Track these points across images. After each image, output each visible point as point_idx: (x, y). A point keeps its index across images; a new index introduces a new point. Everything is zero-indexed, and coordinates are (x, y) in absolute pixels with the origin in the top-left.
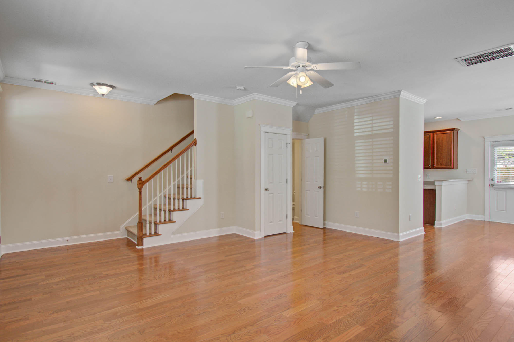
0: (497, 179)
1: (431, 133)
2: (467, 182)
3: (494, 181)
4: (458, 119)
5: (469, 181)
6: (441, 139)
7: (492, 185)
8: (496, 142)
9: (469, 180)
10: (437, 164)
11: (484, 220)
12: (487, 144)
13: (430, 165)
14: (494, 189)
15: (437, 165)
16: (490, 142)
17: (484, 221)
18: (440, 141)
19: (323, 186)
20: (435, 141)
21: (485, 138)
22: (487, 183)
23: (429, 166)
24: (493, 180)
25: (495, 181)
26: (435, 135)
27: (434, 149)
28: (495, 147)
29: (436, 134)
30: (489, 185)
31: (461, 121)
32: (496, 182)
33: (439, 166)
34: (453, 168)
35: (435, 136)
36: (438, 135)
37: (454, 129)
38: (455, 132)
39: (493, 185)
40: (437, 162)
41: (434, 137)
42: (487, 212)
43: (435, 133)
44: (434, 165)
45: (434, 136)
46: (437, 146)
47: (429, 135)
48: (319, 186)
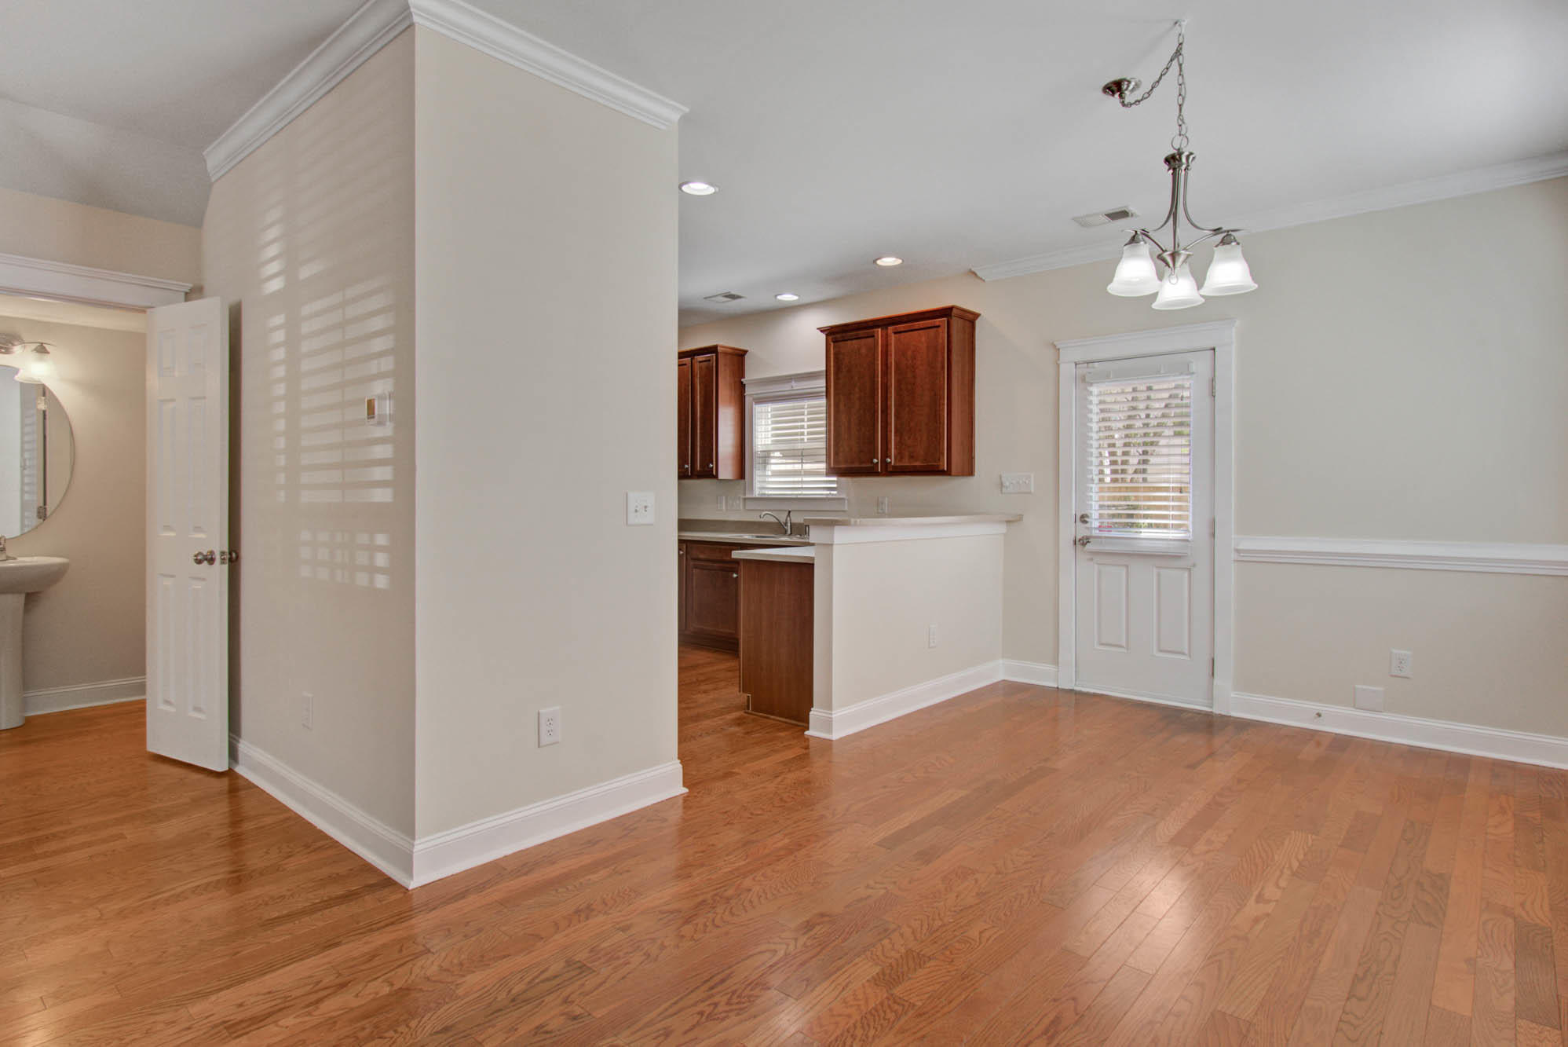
0: (1100, 514)
1: (880, 330)
2: (1002, 529)
3: (1087, 525)
4: (975, 274)
5: (1008, 522)
6: (909, 353)
7: (1080, 540)
8: (1096, 364)
9: (1011, 519)
10: (900, 455)
11: (1056, 686)
12: (1067, 370)
13: (875, 461)
14: (1092, 559)
15: (898, 458)
16: (1076, 364)
17: (1058, 688)
18: (907, 360)
19: (226, 549)
20: (892, 360)
21: (1059, 349)
22: (1069, 531)
23: (872, 462)
24: (1086, 522)
25: (1091, 523)
26: (893, 335)
27: (889, 395)
28: (1091, 384)
29: (895, 333)
30: (1072, 543)
31: (984, 281)
32: (1095, 528)
33: (906, 463)
34: (947, 473)
35: (893, 338)
36: (903, 334)
37: (951, 309)
38: (956, 324)
39: (1084, 541)
40: (900, 444)
41: (887, 346)
42: (1067, 655)
43: (891, 329)
44: (889, 460)
45: (887, 341)
46: (898, 382)
47: (873, 336)
48: (200, 553)
